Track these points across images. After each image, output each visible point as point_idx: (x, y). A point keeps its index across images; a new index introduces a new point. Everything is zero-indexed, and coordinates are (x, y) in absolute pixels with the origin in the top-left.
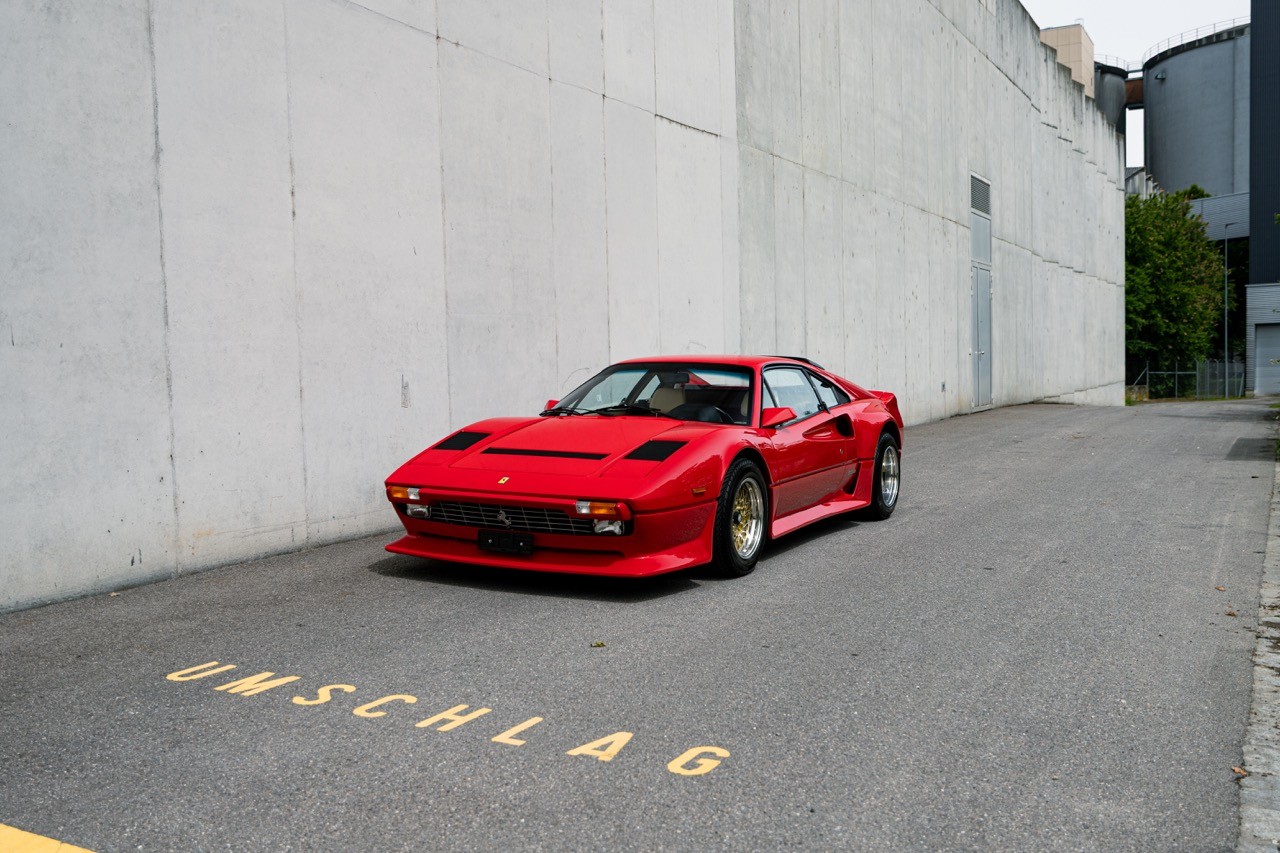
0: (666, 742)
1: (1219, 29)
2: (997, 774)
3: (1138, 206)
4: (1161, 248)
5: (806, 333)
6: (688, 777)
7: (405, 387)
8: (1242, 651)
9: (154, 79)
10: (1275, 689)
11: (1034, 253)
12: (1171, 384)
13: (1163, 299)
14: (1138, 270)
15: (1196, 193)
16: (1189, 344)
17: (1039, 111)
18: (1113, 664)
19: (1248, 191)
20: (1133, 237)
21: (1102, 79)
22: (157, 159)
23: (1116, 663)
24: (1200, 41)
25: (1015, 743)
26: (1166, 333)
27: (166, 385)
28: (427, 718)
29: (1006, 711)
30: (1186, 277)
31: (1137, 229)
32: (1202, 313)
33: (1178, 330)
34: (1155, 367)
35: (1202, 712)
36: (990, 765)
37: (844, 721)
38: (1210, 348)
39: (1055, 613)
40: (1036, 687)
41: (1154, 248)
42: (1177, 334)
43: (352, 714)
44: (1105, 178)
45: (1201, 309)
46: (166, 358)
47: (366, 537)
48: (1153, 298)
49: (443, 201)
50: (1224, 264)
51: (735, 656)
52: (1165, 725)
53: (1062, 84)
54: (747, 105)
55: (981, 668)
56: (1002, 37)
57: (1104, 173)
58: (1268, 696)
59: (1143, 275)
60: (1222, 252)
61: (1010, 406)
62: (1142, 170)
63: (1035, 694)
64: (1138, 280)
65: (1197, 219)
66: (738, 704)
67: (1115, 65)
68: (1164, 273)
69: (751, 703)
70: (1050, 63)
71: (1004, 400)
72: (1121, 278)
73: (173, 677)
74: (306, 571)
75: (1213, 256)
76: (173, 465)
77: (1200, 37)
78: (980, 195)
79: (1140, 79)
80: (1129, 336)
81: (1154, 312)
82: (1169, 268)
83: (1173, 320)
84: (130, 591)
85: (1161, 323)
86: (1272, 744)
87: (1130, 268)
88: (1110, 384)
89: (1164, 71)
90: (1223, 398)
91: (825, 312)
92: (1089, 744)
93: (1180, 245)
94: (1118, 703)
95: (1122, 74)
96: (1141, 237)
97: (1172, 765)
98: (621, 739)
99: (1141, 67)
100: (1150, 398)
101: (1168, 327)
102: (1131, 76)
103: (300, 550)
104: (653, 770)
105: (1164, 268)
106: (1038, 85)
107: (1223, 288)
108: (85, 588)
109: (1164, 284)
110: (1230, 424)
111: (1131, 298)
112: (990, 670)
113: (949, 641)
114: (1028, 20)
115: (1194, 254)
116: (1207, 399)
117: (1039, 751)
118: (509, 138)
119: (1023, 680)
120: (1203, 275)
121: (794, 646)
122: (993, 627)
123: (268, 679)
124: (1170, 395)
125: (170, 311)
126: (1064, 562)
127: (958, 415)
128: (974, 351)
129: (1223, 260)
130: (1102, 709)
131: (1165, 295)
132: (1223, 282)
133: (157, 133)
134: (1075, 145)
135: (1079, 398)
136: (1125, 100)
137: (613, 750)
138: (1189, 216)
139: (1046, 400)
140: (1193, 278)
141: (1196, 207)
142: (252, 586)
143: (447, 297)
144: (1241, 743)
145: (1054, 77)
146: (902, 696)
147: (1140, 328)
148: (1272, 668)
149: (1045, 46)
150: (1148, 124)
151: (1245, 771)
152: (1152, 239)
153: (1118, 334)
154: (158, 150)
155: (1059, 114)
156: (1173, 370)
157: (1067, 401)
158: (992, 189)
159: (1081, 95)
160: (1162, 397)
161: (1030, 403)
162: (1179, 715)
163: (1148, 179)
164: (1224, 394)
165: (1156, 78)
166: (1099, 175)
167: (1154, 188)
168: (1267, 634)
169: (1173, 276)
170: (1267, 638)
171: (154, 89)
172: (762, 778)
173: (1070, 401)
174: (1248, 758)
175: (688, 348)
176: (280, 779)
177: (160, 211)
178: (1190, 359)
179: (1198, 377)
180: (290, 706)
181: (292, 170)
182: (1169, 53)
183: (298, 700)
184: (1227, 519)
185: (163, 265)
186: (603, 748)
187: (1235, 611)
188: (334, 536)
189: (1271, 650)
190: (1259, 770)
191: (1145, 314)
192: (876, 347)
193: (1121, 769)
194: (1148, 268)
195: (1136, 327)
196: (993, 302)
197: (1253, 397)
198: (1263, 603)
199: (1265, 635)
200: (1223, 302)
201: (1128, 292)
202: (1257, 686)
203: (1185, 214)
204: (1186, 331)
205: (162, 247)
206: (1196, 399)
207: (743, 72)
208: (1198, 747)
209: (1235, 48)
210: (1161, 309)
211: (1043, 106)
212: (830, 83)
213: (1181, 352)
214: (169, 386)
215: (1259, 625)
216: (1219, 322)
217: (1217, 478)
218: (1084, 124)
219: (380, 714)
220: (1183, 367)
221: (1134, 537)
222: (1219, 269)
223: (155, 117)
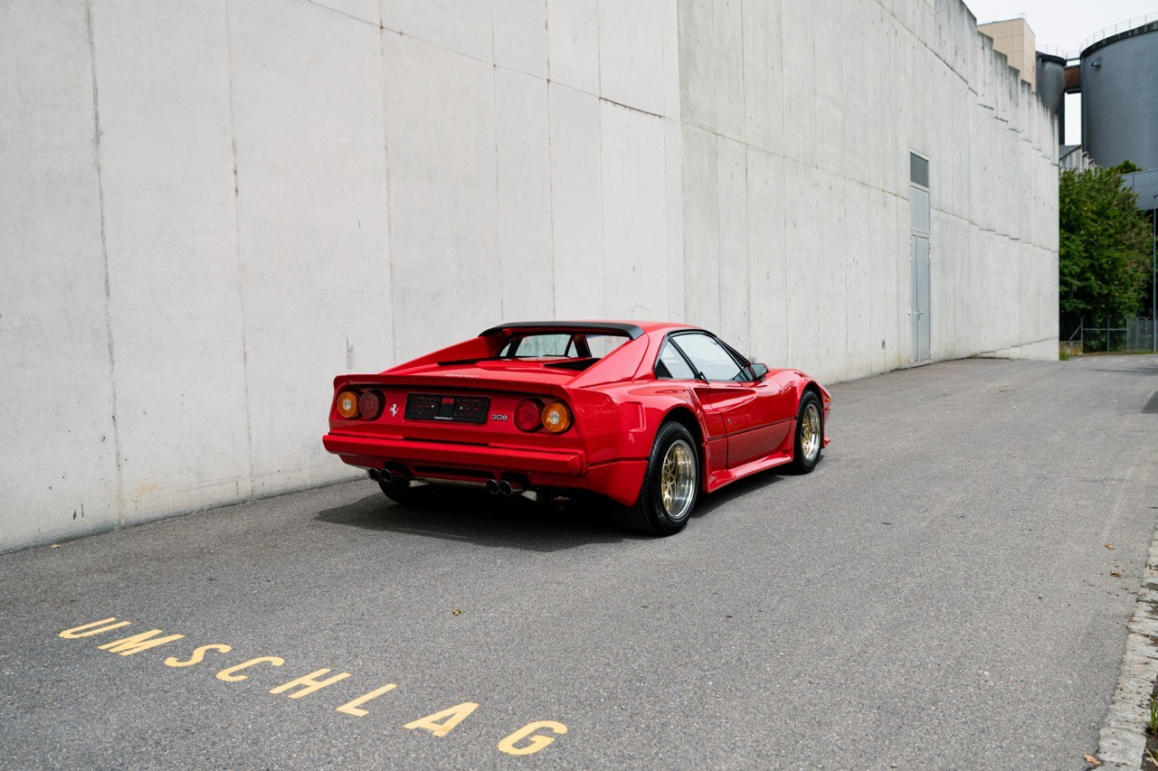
0: (508, 715)
1: (1149, 21)
2: (834, 759)
3: (1073, 180)
4: (1094, 217)
5: (749, 297)
6: (515, 757)
7: (350, 350)
8: (1119, 616)
9: (93, 68)
10: (1147, 660)
11: (971, 222)
12: (1104, 340)
13: (1096, 263)
14: (1074, 237)
15: (1128, 168)
16: (1121, 303)
17: (976, 94)
18: (985, 630)
20: (1068, 207)
21: (1043, 66)
22: (97, 140)
23: (989, 628)
24: (1132, 31)
25: (863, 721)
26: (1099, 293)
27: (107, 351)
28: (285, 683)
29: (863, 683)
30: (1117, 243)
31: (1071, 200)
32: (1132, 275)
33: (1110, 291)
34: (1089, 324)
35: (1066, 687)
36: (830, 748)
37: (696, 693)
38: (1140, 307)
39: (940, 572)
40: (900, 655)
41: (1087, 218)
42: (1109, 294)
43: (215, 677)
44: (1040, 154)
45: (1131, 272)
46: (108, 326)
47: (311, 489)
48: (1087, 262)
49: (388, 178)
50: (1152, 232)
51: (610, 617)
52: (1024, 702)
53: (999, 69)
54: (691, 89)
55: (851, 633)
56: (940, 26)
57: (1039, 150)
58: (1137, 668)
59: (1078, 241)
60: (1151, 221)
61: (947, 361)
62: (1078, 147)
63: (899, 663)
64: (1073, 246)
65: (1128, 191)
66: (596, 671)
67: (1054, 54)
68: (1097, 240)
69: (609, 670)
70: (987, 51)
71: (943, 356)
72: (1055, 245)
73: (66, 634)
74: (242, 522)
75: (1143, 224)
76: (115, 425)
77: (1132, 28)
78: (919, 170)
79: (1078, 67)
80: (1063, 296)
81: (1088, 275)
82: (1102, 235)
83: (1105, 281)
84: (72, 543)
85: (1095, 285)
86: (1132, 727)
87: (1066, 236)
88: (1044, 340)
89: (1099, 59)
90: (1152, 352)
91: (768, 277)
92: (940, 723)
93: (1112, 215)
94: (980, 675)
95: (1062, 62)
96: (1076, 207)
97: (1021, 751)
98: (465, 710)
99: (1078, 56)
100: (1084, 352)
101: (1101, 288)
102: (1069, 64)
103: (244, 502)
104: (482, 748)
105: (1097, 235)
106: (976, 70)
107: (1152, 253)
108: (26, 541)
109: (1097, 249)
110: (1149, 378)
111: (1067, 262)
112: (860, 635)
113: (828, 602)
114: (965, 13)
115: (1125, 222)
116: (1136, 353)
117: (885, 732)
118: (454, 120)
119: (890, 647)
120: (1134, 241)
121: (672, 607)
122: (875, 587)
123: (153, 638)
124: (1102, 349)
125: (111, 282)
126: (962, 517)
127: (898, 370)
128: (913, 311)
129: (1152, 228)
130: (963, 682)
131: (1097, 260)
132: (1153, 247)
133: (97, 117)
134: (1010, 125)
135: (1014, 353)
136: (1064, 86)
137: (451, 724)
138: (1120, 189)
139: (984, 355)
140: (1124, 244)
141: (1128, 180)
142: (185, 538)
143: (391, 266)
144: (1101, 724)
145: (991, 63)
146: (763, 664)
147: (1075, 288)
148: (1147, 636)
149: (982, 35)
150: (1085, 107)
151: (1098, 760)
152: (1085, 209)
153: (1052, 295)
154: (98, 133)
155: (996, 97)
156: (1106, 327)
157: (1003, 356)
158: (930, 163)
159: (1017, 80)
160: (1095, 351)
161: (967, 358)
162: (1040, 691)
163: (1084, 156)
164: (1152, 348)
165: (1092, 65)
166: (1034, 152)
167: (1090, 163)
168: (1149, 598)
169: (1106, 242)
170: (1146, 601)
171: (94, 77)
172: (590, 760)
173: (1006, 356)
174: (1103, 744)
175: (633, 311)
176: (109, 752)
177: (101, 190)
178: (1121, 317)
179: (1129, 333)
180: (159, 668)
181: (235, 151)
182: (1104, 43)
183: (171, 662)
184: (1129, 473)
185: (104, 240)
186: (442, 721)
187: (1119, 571)
188: (278, 488)
189: (1149, 615)
190: (1113, 759)
191: (1080, 277)
192: (818, 309)
193: (967, 755)
194: (1083, 236)
195: (1071, 287)
196: (932, 267)
198: (1149, 562)
199: (1146, 599)
200: (1152, 266)
201: (1062, 257)
202: (1129, 656)
203: (1117, 187)
204: (1117, 291)
205: (102, 223)
206: (1126, 353)
207: (687, 60)
208: (1053, 729)
210: (1094, 272)
211: (980, 88)
212: (772, 68)
213: (1113, 311)
214: (111, 353)
215: (1142, 587)
216: (1148, 283)
217: (1127, 431)
218: (1020, 105)
219: (242, 678)
220: (1115, 325)
221: (1035, 491)
222: (1148, 236)
223: (95, 103)
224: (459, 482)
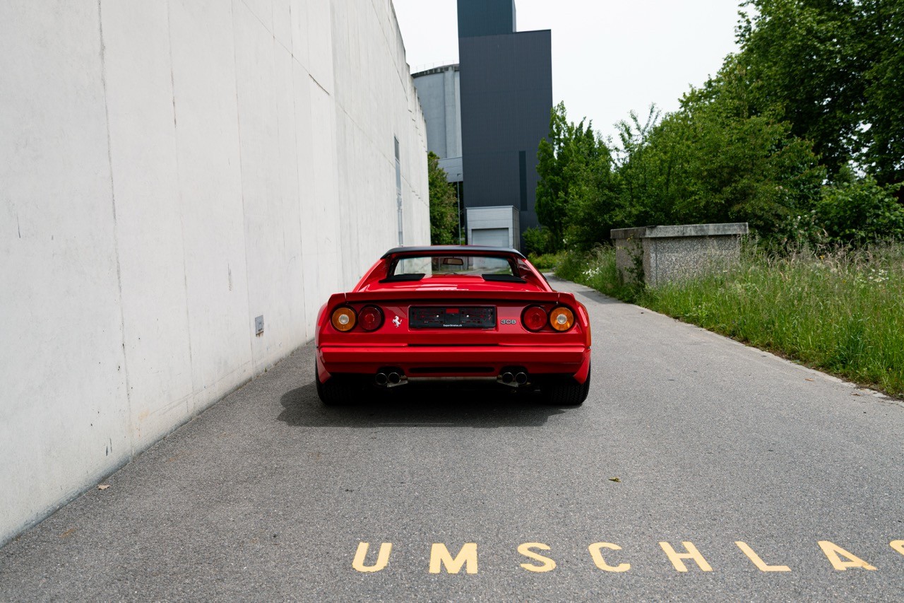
1: (436, 66)
7: (230, 274)
11: (410, 186)
17: (408, 101)
19: (461, 156)
22: (102, 55)
24: (426, 71)
33: (440, 232)
44: (423, 144)
46: (116, 251)
50: (457, 196)
57: (422, 141)
60: (455, 190)
65: (442, 171)
72: (428, 202)
75: (450, 192)
76: (124, 354)
106: (407, 85)
108: (80, 486)
129: (456, 194)
134: (416, 123)
137: (855, 559)
138: (437, 169)
143: (243, 200)
154: (103, 48)
155: (412, 104)
158: (399, 145)
175: (325, 242)
177: (106, 107)
181: (173, 83)
185: (110, 161)
187: (854, 392)
196: (402, 214)
197: (472, 269)
207: (334, 52)
209: (444, 77)
211: (408, 98)
214: (119, 278)
218: (417, 111)
219: (626, 566)
222: (454, 199)
224: (444, 378)
